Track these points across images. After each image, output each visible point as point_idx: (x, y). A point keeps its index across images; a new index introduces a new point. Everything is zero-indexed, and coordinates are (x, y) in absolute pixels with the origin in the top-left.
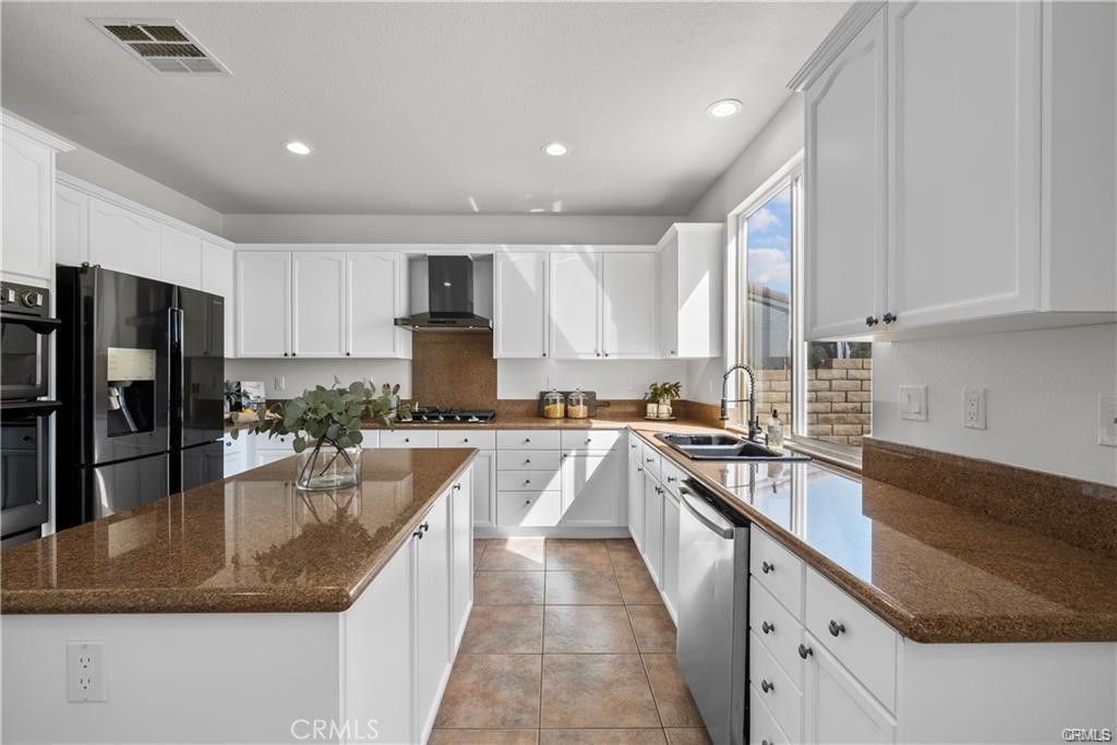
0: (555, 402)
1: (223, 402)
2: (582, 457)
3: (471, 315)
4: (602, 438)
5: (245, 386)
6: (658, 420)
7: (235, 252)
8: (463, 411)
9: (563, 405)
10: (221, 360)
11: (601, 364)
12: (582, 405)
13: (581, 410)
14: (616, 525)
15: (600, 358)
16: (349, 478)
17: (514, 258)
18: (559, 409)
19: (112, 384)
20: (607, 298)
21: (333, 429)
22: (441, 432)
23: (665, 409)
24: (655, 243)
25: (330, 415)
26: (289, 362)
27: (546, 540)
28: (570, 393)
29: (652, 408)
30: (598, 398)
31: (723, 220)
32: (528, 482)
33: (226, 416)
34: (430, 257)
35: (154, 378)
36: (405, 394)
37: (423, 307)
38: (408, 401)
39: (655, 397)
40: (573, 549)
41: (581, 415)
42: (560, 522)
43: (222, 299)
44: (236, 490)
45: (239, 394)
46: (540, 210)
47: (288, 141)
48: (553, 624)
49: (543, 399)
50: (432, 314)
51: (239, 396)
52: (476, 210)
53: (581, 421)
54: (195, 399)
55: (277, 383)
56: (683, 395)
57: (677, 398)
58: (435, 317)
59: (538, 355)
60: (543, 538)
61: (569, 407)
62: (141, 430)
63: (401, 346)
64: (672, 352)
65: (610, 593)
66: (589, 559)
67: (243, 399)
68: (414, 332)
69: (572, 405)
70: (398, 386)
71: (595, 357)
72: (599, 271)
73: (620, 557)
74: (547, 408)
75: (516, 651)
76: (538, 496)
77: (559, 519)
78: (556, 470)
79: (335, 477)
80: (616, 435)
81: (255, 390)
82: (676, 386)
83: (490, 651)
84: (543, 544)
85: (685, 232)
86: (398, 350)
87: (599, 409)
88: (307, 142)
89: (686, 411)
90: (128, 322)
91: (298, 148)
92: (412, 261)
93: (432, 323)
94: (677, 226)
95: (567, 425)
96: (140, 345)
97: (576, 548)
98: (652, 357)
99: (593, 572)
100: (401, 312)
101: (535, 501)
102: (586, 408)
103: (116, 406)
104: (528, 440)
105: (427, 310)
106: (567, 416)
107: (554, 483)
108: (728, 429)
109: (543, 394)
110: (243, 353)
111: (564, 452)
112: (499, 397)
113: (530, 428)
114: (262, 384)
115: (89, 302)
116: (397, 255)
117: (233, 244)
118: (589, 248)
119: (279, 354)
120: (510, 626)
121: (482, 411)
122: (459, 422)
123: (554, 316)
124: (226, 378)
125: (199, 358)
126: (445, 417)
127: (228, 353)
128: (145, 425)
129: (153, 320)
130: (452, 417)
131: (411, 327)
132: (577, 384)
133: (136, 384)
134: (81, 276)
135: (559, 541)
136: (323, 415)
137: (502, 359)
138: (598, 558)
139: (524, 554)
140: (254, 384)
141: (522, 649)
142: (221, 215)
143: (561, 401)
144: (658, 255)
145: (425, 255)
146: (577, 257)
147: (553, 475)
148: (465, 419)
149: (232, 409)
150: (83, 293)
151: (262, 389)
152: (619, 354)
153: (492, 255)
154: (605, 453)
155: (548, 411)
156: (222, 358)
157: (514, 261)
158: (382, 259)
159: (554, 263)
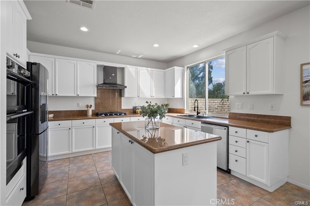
3: (116, 84)
7: (29, 55)
15: (152, 97)
17: (130, 69)
20: (153, 82)
31: (183, 67)
38: (94, 110)
46: (135, 56)
47: (81, 27)
52: (117, 53)
58: (106, 84)
64: (173, 96)
70: (91, 105)
71: (150, 97)
72: (152, 75)
88: (87, 27)
91: (84, 29)
94: (175, 67)
105: (102, 82)
108: (186, 114)
109: (135, 107)
112: (122, 108)
117: (30, 52)
118: (149, 69)
122: (119, 116)
123: (140, 86)
126: (115, 114)
144: (165, 73)
145: (102, 65)
146: (146, 71)
148: (120, 114)
153: (124, 68)
157: (130, 70)
158: (91, 65)
159: (141, 71)
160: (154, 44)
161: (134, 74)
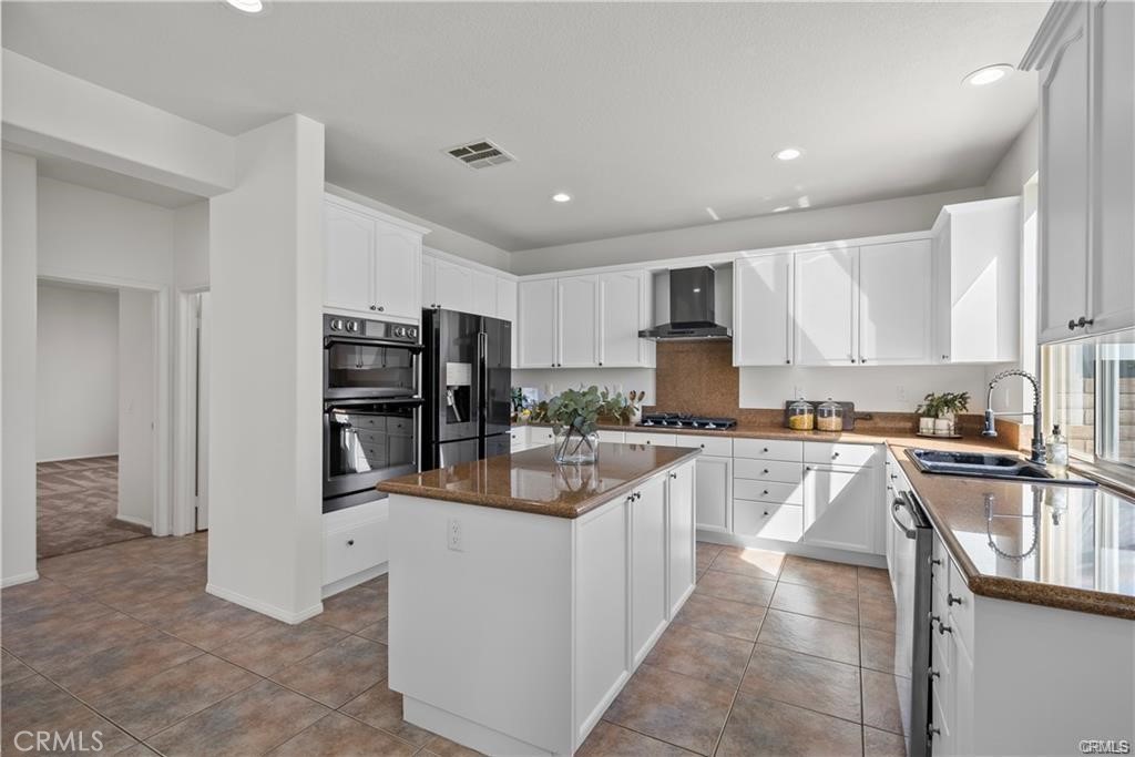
0: (802, 412)
1: (510, 405)
2: (825, 472)
3: (712, 325)
4: (853, 453)
5: (525, 392)
6: (934, 437)
7: (518, 283)
8: (701, 418)
9: (811, 416)
10: (508, 370)
11: (857, 370)
12: (834, 417)
13: (834, 422)
14: (872, 552)
15: (856, 364)
16: (589, 459)
17: (755, 264)
18: (807, 420)
19: (448, 388)
20: (865, 300)
21: (578, 420)
22: (678, 436)
23: (945, 423)
24: (930, 228)
25: (576, 410)
26: (556, 371)
27: (787, 556)
28: (821, 403)
29: (926, 424)
30: (856, 410)
32: (766, 492)
33: (512, 415)
34: (671, 271)
35: (469, 384)
36: (650, 401)
37: (666, 319)
38: (652, 407)
39: (933, 411)
40: (815, 569)
41: (833, 428)
42: (802, 539)
43: (509, 323)
44: (518, 475)
45: (521, 398)
46: (786, 209)
47: (554, 194)
48: (774, 624)
49: (789, 410)
50: (674, 325)
51: (520, 400)
52: (716, 218)
53: (834, 434)
54: (493, 402)
55: (547, 388)
56: (974, 408)
57: (964, 412)
58: (678, 327)
59: (782, 362)
60: (783, 554)
61: (819, 418)
62: (463, 421)
63: (645, 356)
64: (943, 357)
65: (847, 613)
66: (832, 580)
67: (523, 402)
68: (657, 342)
69: (822, 416)
70: (643, 393)
71: (849, 364)
72: (855, 269)
73: (871, 585)
74: (792, 418)
75: (731, 634)
76: (778, 508)
77: (801, 534)
78: (798, 483)
79: (580, 456)
80: (871, 451)
81: (531, 395)
82: (963, 398)
83: (706, 629)
84: (782, 558)
85: (959, 213)
86: (642, 359)
87: (856, 421)
88: (566, 193)
89: (971, 428)
90: (455, 343)
91: (562, 198)
92: (656, 276)
93: (671, 334)
94: (948, 208)
95: (815, 437)
96: (462, 361)
97: (820, 568)
98: (927, 362)
99: (831, 592)
100: (645, 324)
101: (774, 513)
102: (839, 420)
103: (450, 404)
104: (766, 450)
105: (669, 321)
106: (816, 427)
107: (796, 497)
108: (1013, 449)
109: (789, 403)
110: (524, 365)
111: (807, 465)
112: (741, 406)
113: (768, 438)
114: (536, 390)
115: (438, 331)
116: (643, 272)
117: (516, 277)
118: (841, 244)
119: (548, 365)
120: (729, 616)
121: (720, 419)
122: (696, 428)
123: (799, 321)
124: (512, 384)
125: (495, 369)
126: (684, 424)
127: (514, 365)
128: (465, 418)
129: (468, 341)
130: (692, 423)
131: (654, 339)
132: (830, 394)
133: (461, 387)
134: (434, 315)
135: (801, 558)
136: (571, 409)
137: (745, 367)
138: (844, 582)
139: (758, 565)
140: (531, 389)
141: (737, 635)
142: (508, 254)
143: (810, 411)
144: (934, 241)
145: (667, 270)
146: (828, 255)
147: (795, 488)
148: (702, 426)
149: (516, 410)
150: (435, 326)
151: (536, 394)
152: (877, 359)
153: (732, 263)
154: (857, 470)
155: (794, 422)
156: (510, 369)
157: (754, 267)
158: (629, 277)
159: (799, 263)
160: (782, 150)
161: (769, 281)
